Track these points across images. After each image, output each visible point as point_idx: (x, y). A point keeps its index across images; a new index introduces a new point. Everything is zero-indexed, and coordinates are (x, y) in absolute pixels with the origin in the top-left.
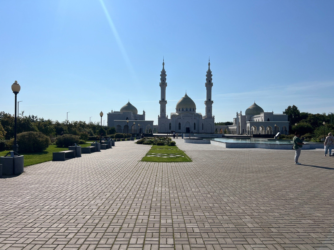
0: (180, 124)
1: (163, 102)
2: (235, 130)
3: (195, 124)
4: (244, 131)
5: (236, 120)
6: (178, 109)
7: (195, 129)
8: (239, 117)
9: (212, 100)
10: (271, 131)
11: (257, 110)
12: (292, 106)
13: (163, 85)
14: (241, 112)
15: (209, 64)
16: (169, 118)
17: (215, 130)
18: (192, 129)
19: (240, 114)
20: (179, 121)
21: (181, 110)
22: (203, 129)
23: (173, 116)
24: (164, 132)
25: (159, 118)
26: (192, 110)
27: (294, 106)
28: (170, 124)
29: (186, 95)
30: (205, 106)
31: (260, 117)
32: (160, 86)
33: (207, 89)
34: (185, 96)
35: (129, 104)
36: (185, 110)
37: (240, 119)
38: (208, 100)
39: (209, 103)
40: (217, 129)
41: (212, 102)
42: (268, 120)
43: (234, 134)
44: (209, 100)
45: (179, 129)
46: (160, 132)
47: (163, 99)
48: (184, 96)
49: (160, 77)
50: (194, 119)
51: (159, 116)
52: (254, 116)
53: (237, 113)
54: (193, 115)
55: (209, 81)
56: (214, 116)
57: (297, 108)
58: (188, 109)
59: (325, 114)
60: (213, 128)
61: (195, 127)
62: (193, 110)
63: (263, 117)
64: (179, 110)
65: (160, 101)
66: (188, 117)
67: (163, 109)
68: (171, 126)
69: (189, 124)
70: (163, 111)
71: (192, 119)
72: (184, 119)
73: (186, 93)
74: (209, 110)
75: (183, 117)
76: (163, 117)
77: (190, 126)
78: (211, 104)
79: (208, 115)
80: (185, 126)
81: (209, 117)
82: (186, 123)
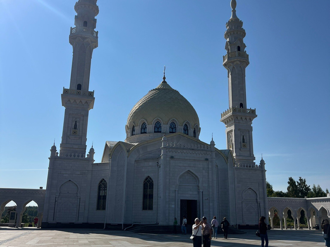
1: (79, 97)
20: (148, 169)
23: (120, 148)
24: (74, 221)
25: (54, 159)
26: (191, 132)
28: (102, 185)
29: (164, 82)
39: (242, 115)
45: (145, 208)
46: (51, 221)
56: (262, 162)
58: (178, 127)
64: (143, 128)
65: (65, 91)
66: (193, 149)
67: (76, 125)
68: (110, 194)
69: (195, 185)
70: (75, 130)
71: (207, 160)
72: (172, 157)
73: (164, 78)
74: (244, 142)
75: (170, 150)
76: (73, 154)
77: (201, 193)
78: (248, 118)
79: (242, 156)
80: (177, 192)
81: (248, 165)
82: (181, 177)
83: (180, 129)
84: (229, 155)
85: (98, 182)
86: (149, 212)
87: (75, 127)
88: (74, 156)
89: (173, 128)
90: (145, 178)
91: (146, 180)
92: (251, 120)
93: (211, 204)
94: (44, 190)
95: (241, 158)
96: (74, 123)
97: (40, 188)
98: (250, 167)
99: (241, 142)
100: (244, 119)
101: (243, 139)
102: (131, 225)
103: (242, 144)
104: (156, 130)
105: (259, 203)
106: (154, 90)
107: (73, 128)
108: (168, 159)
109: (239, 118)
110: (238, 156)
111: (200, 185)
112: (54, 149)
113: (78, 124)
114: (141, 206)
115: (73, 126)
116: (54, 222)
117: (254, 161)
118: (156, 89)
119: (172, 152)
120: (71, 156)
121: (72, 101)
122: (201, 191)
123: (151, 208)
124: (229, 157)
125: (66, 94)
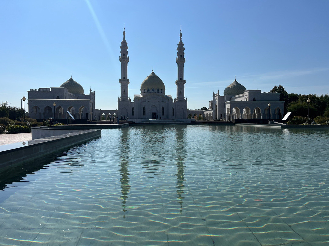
0: (144, 108)
1: (124, 82)
2: (211, 115)
3: (163, 108)
4: (222, 115)
5: (212, 103)
6: (143, 90)
7: (163, 114)
8: (217, 98)
9: (184, 79)
10: (259, 115)
11: (238, 88)
12: (278, 86)
13: (124, 59)
14: (218, 92)
15: (181, 35)
16: (132, 101)
18: (159, 114)
19: (217, 94)
20: (144, 105)
21: (146, 91)
22: (173, 115)
23: (136, 98)
25: (119, 101)
26: (160, 91)
27: (280, 87)
28: (133, 108)
29: (153, 72)
30: (176, 87)
31: (243, 96)
32: (120, 60)
34: (152, 74)
35: (71, 80)
36: (151, 91)
37: (217, 100)
38: (180, 79)
39: (181, 83)
40: (190, 115)
41: (185, 82)
42: (254, 99)
43: (209, 120)
44: (181, 79)
45: (144, 115)
47: (124, 78)
48: (150, 74)
49: (120, 50)
50: (162, 102)
51: (119, 98)
52: (234, 96)
53: (214, 93)
54: (161, 97)
55: (181, 55)
56: (186, 99)
57: (284, 89)
58: (155, 90)
59: (316, 95)
60: (185, 113)
61: (163, 112)
62: (162, 91)
63: (248, 96)
64: (144, 91)
67: (124, 91)
68: (135, 111)
69: (156, 109)
71: (159, 102)
73: (153, 71)
74: (181, 92)
75: (148, 99)
77: (157, 111)
80: (150, 111)
81: (182, 101)
82: (152, 106)
83: (156, 91)
84: (169, 98)
89: (153, 91)
95: (179, 98)
101: (181, 91)
103: (180, 93)
104: (148, 91)
106: (148, 77)
108: (148, 102)
109: (179, 84)
112: (119, 99)
117: (184, 99)
120: (124, 100)
121: (122, 83)
123: (145, 115)
124: (169, 99)
125: (120, 81)
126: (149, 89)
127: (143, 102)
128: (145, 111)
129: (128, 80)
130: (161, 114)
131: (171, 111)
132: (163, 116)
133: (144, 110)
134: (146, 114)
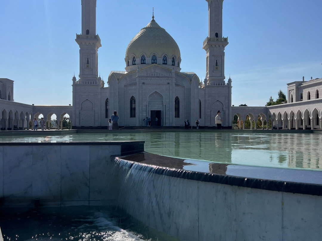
0: (133, 101)
1: (88, 40)
3: (177, 101)
5: (296, 88)
6: (131, 61)
7: (177, 115)
17: (231, 119)
20: (133, 91)
21: (138, 61)
22: (200, 117)
23: (114, 77)
24: (92, 125)
25: (75, 85)
26: (170, 61)
28: (107, 101)
29: (153, 21)
30: (206, 54)
33: (210, 6)
34: (151, 24)
36: (148, 60)
38: (214, 35)
39: (216, 43)
41: (225, 41)
44: (217, 35)
45: (131, 116)
47: (88, 32)
48: (148, 24)
50: (177, 85)
54: (173, 71)
56: (230, 81)
58: (158, 59)
60: (227, 112)
61: (177, 109)
62: (173, 61)
64: (134, 60)
66: (158, 77)
67: (88, 61)
69: (161, 101)
70: (88, 65)
71: (168, 83)
72: (144, 83)
73: (153, 17)
74: (217, 65)
75: (142, 78)
76: (87, 82)
77: (164, 106)
78: (221, 46)
79: (214, 76)
80: (147, 106)
81: (218, 84)
82: (150, 96)
83: (160, 60)
84: (193, 78)
85: (105, 100)
86: (134, 118)
87: (88, 63)
88: (88, 83)
89: (154, 60)
90: (131, 97)
91: (131, 98)
92: (224, 47)
93: (171, 113)
94: (71, 106)
95: (213, 78)
96: (87, 60)
97: (69, 105)
98: (219, 84)
99: (214, 66)
100: (217, 46)
101: (217, 63)
102: (124, 127)
103: (215, 67)
104: (142, 62)
105: (224, 111)
106: (143, 29)
107: (86, 63)
108: (141, 84)
109: (213, 46)
110: (210, 77)
111: (164, 101)
112: (74, 79)
113: (89, 60)
114: (129, 115)
115: (86, 62)
116: (80, 126)
117: (224, 80)
118: (145, 28)
119: (144, 80)
120: (86, 83)
121: (83, 44)
122: (164, 104)
123: (135, 116)
124: (192, 80)
125: (79, 39)
126: (143, 56)
127: (130, 85)
128: (135, 109)
129: (97, 38)
130: (173, 113)
131: (195, 107)
132: (177, 119)
133: (131, 104)
134: (137, 115)
